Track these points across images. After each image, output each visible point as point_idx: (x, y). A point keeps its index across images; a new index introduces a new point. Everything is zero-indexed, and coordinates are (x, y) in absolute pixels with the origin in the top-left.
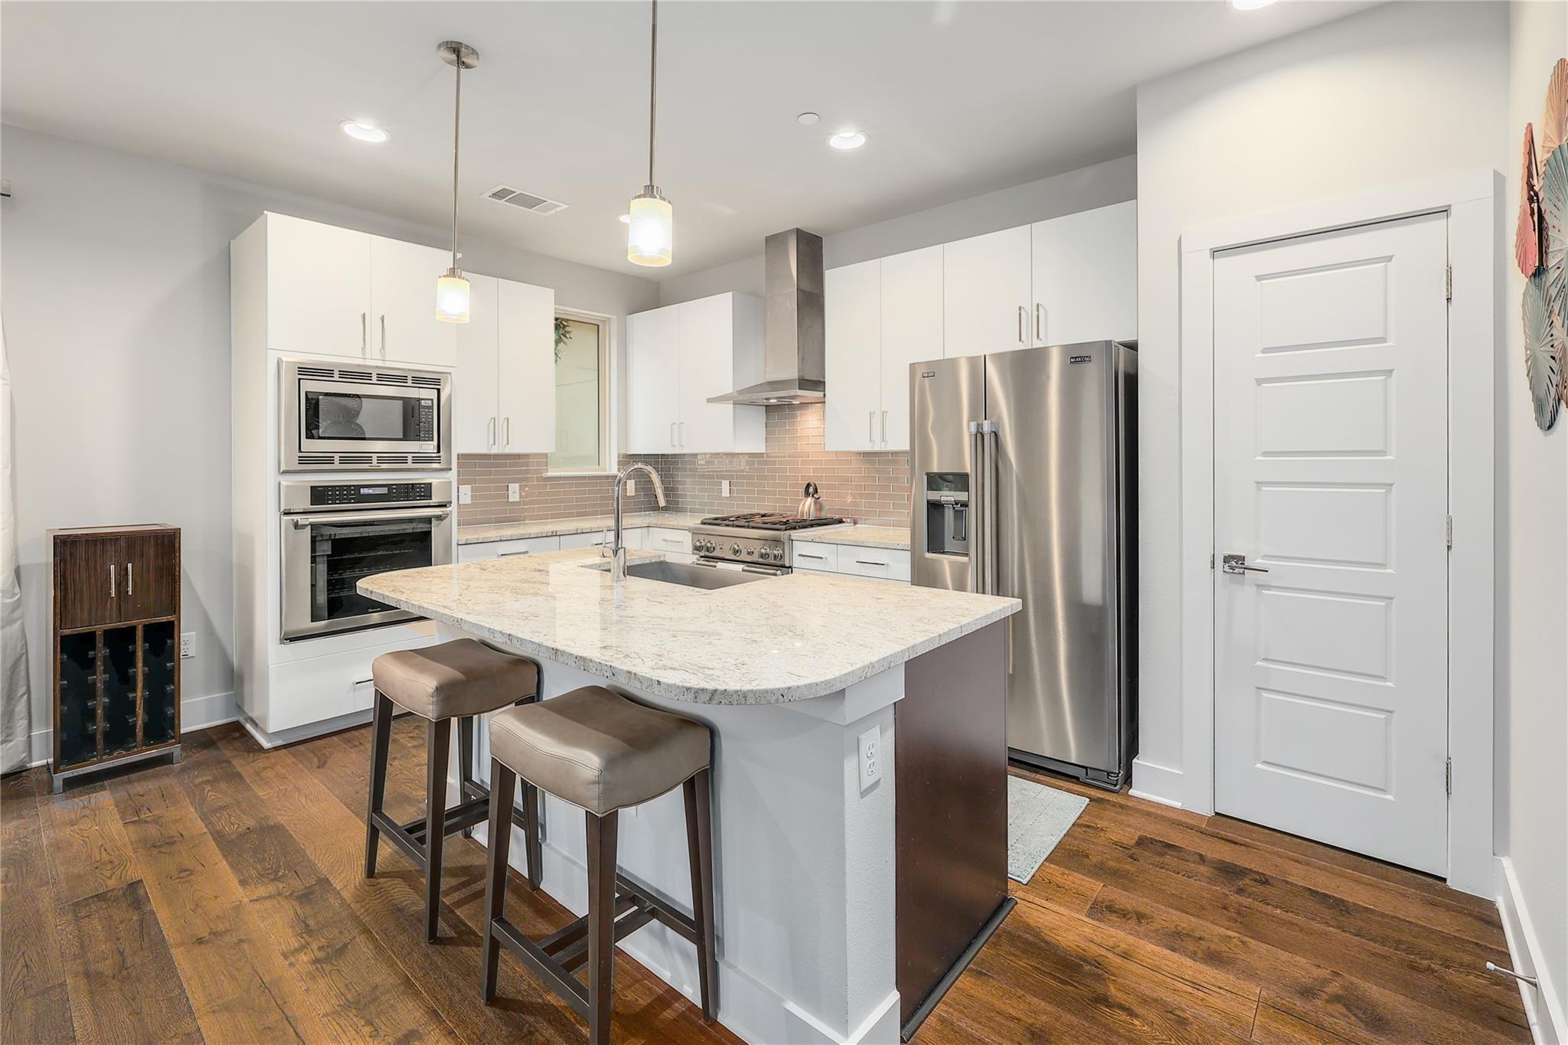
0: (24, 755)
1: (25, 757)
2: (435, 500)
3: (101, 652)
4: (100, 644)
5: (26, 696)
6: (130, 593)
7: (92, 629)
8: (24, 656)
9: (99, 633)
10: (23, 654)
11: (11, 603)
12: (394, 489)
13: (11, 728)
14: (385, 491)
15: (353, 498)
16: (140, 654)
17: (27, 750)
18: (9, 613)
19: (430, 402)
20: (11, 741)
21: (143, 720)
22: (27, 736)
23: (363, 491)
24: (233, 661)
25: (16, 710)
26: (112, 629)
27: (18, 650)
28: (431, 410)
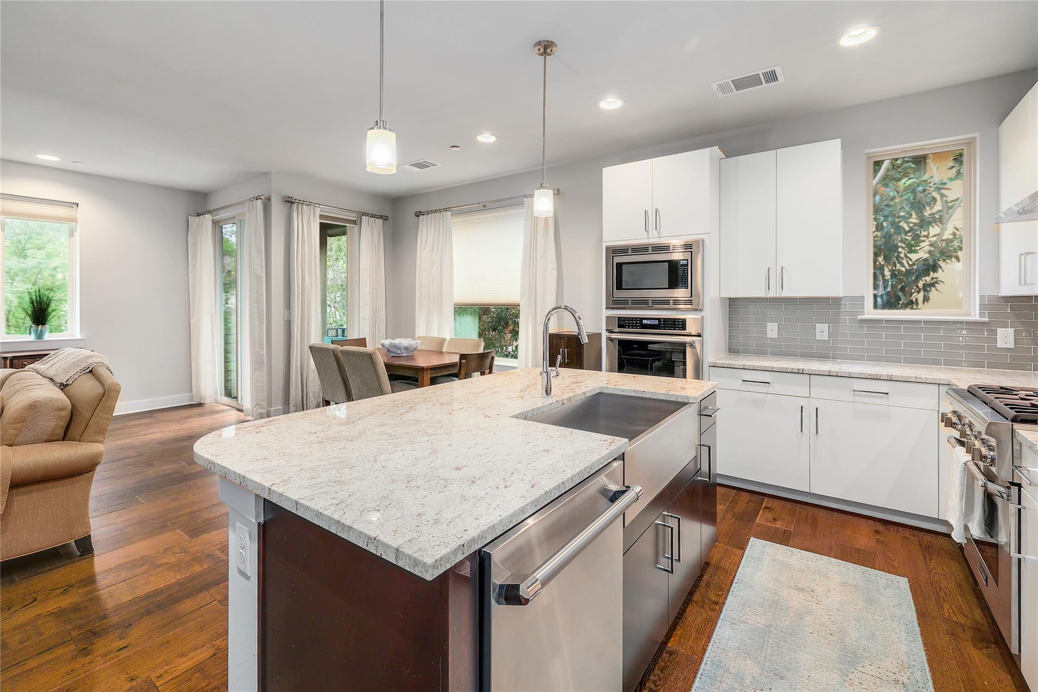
2: (688, 331)
12: (662, 321)
14: (656, 322)
15: (638, 326)
19: (686, 261)
23: (644, 322)
28: (686, 267)
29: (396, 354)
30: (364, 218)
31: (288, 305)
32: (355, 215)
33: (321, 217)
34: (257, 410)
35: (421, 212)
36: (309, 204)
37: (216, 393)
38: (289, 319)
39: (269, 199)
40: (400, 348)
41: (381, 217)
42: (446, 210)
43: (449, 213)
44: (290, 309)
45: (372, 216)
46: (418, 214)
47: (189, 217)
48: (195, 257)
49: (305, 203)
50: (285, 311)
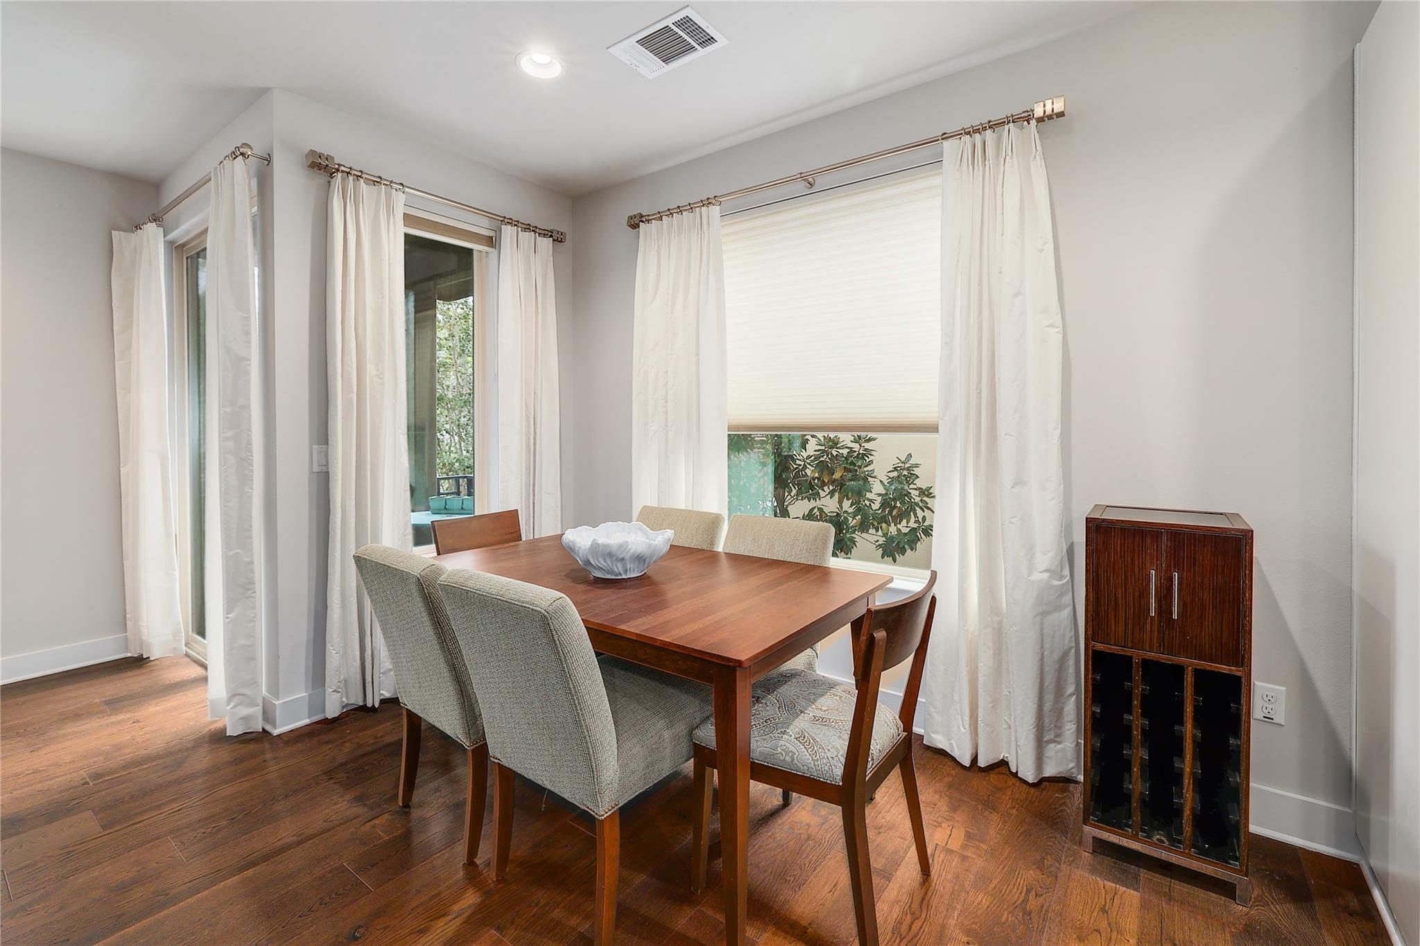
0: (1072, 765)
1: (1073, 768)
3: (1138, 687)
4: (1137, 676)
5: (1074, 698)
6: (1175, 616)
7: (1129, 652)
8: (1073, 650)
9: (1135, 660)
10: (1071, 648)
11: (1060, 585)
13: (1060, 728)
16: (1189, 710)
17: (1075, 760)
18: (1057, 597)
20: (1060, 743)
21: (1193, 810)
22: (1075, 743)
24: (1350, 757)
25: (1065, 709)
26: (1152, 661)
27: (1067, 641)
29: (608, 573)
30: (508, 232)
31: (322, 434)
32: (485, 222)
33: (409, 219)
34: (236, 709)
35: (642, 216)
36: (377, 181)
37: (176, 634)
38: (324, 469)
39: (268, 159)
40: (622, 560)
41: (548, 234)
42: (707, 202)
43: (715, 210)
44: (328, 444)
45: (528, 228)
46: (635, 223)
47: (113, 232)
48: (128, 326)
49: (364, 176)
50: (315, 447)
